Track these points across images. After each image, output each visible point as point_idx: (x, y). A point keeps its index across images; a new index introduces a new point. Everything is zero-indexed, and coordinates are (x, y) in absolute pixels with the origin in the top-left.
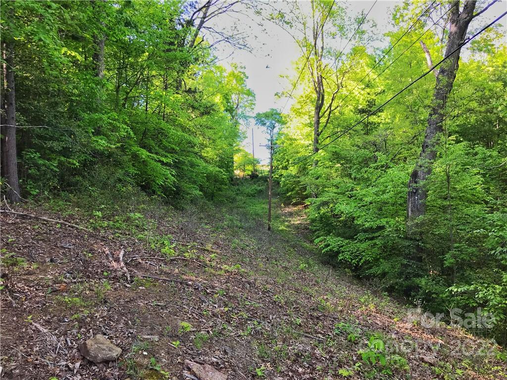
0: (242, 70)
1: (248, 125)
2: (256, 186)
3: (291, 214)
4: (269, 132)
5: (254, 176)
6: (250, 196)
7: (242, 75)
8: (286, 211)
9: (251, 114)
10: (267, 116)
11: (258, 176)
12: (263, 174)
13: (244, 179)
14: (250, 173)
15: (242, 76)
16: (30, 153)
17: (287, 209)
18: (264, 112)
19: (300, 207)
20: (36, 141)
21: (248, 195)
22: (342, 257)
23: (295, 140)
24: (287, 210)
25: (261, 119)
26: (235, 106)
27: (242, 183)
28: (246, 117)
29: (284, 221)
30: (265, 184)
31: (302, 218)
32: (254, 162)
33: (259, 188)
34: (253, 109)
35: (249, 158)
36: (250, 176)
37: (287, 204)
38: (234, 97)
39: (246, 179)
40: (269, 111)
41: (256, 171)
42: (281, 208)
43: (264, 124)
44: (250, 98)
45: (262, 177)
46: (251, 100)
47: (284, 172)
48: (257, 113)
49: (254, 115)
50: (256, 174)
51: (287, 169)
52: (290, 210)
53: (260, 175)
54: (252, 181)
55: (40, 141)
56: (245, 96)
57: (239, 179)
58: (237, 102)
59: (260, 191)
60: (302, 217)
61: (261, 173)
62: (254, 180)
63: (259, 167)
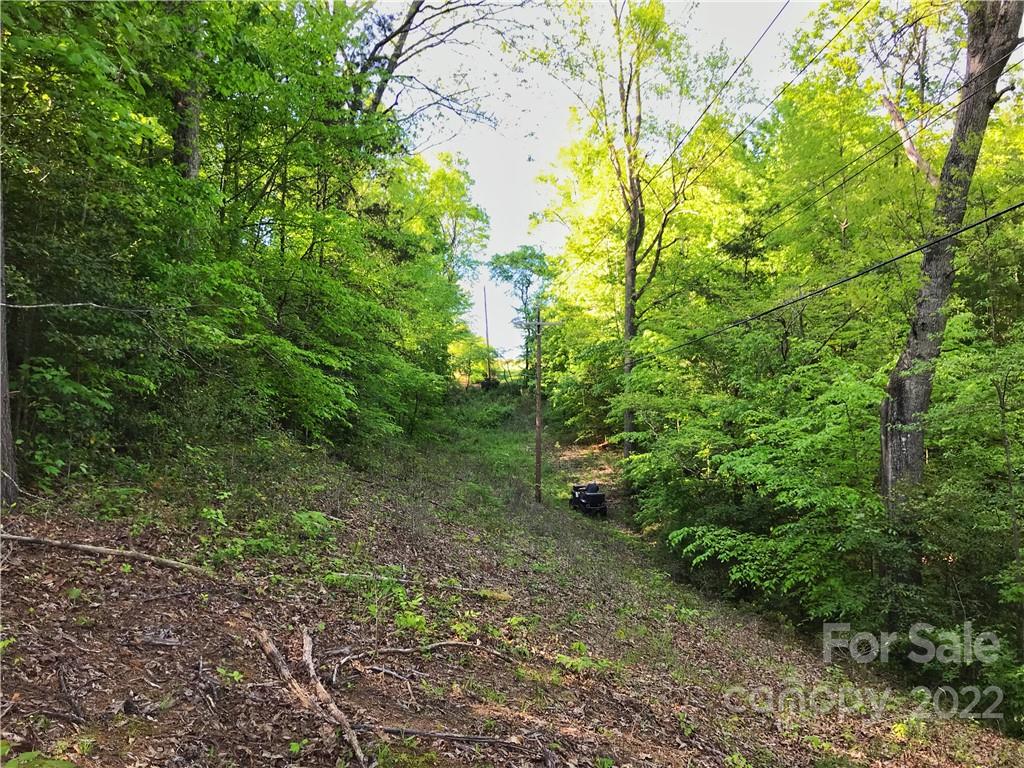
0: (461, 168)
1: (475, 277)
2: (496, 405)
3: (577, 464)
4: (520, 293)
5: (490, 385)
6: (484, 427)
7: (463, 177)
8: (566, 458)
9: (481, 258)
10: (514, 260)
11: (498, 383)
12: (509, 380)
13: (470, 391)
14: (482, 378)
15: (462, 179)
16: (41, 369)
17: (567, 453)
18: (508, 253)
19: (595, 449)
20: (56, 336)
21: (482, 425)
22: (738, 575)
23: (578, 309)
24: (569, 455)
25: (502, 267)
26: (449, 241)
27: (467, 400)
28: (471, 264)
29: (565, 480)
30: (515, 400)
31: (601, 472)
32: (488, 355)
33: (504, 409)
34: (485, 246)
35: (480, 348)
36: (482, 383)
37: (568, 443)
38: (446, 222)
39: (474, 391)
40: (517, 250)
41: (493, 372)
42: (555, 450)
43: (509, 278)
44: (479, 224)
45: (507, 387)
46: (480, 229)
47: (559, 377)
48: (494, 254)
49: (489, 259)
50: (494, 380)
51: (564, 370)
52: (573, 455)
53: (503, 381)
54: (487, 395)
55: (66, 336)
56: (468, 220)
57: (460, 391)
58: (452, 233)
59: (507, 416)
60: (601, 469)
61: (505, 377)
62: (490, 392)
63: (499, 365)
